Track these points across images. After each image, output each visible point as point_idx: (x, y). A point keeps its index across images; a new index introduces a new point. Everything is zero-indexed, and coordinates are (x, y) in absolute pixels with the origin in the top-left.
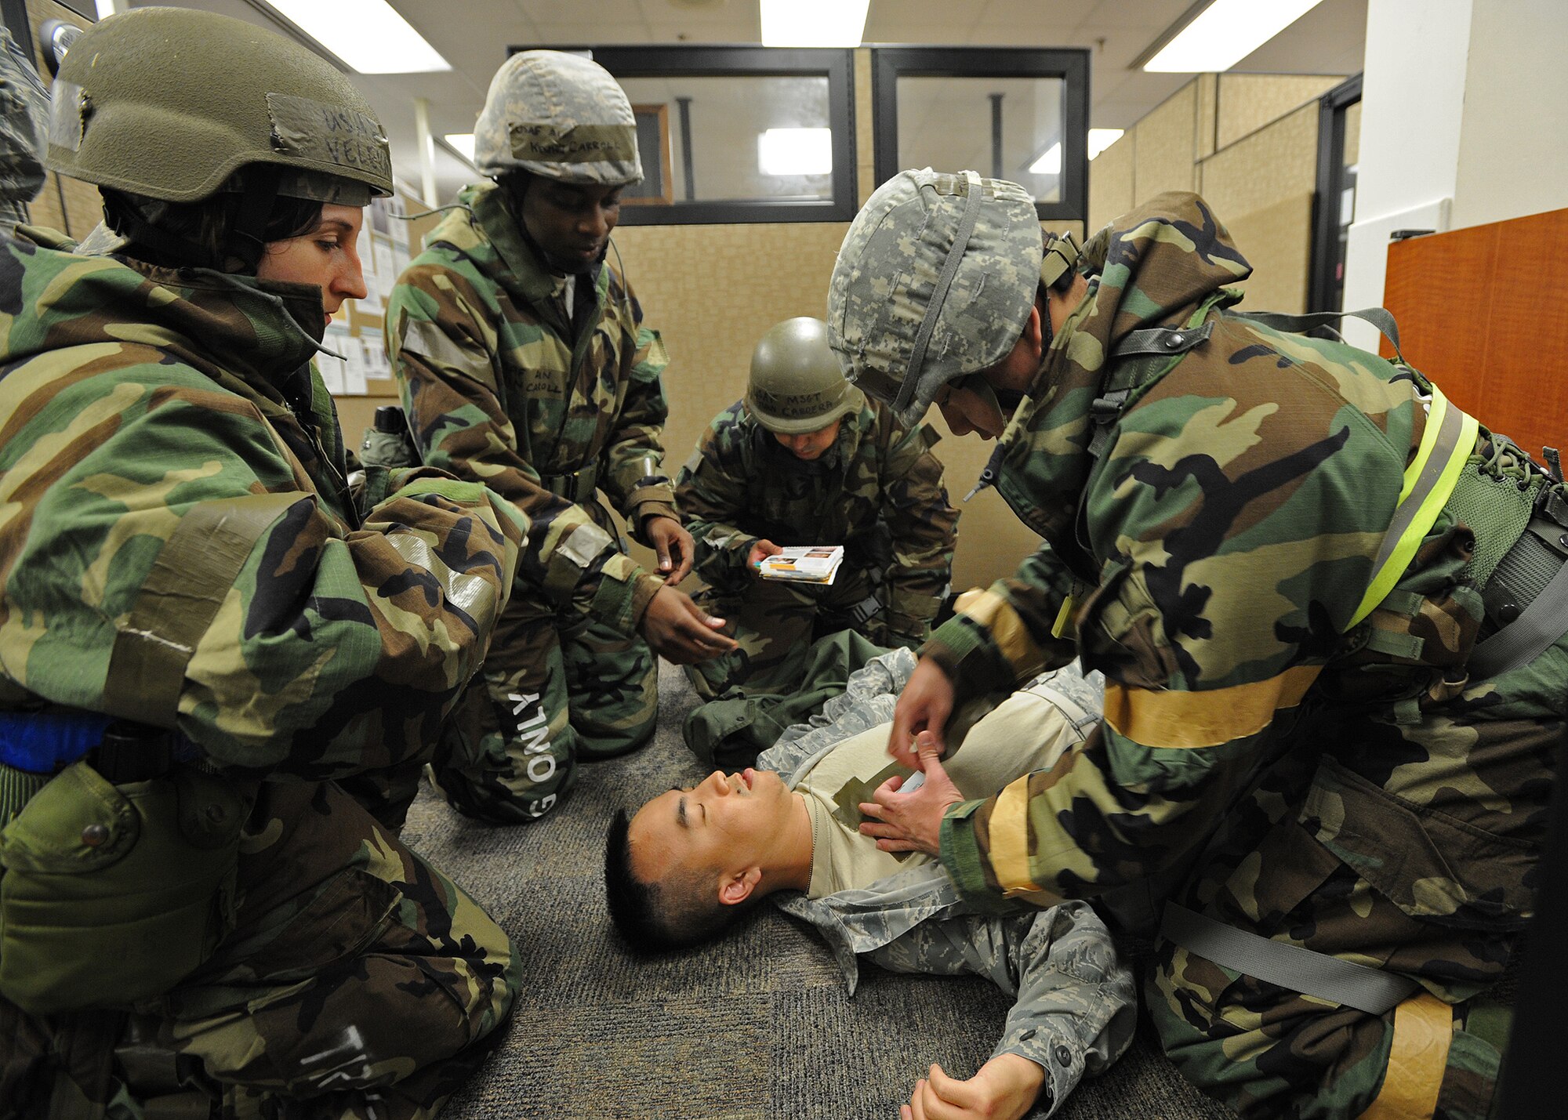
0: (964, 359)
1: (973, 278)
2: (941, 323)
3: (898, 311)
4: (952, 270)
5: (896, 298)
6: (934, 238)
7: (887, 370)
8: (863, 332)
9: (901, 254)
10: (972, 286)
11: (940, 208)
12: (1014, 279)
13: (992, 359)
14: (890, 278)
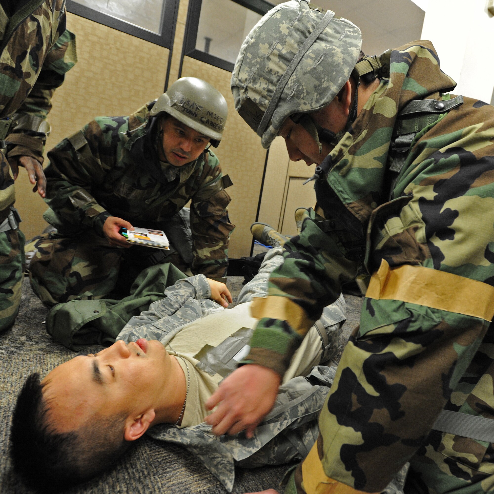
0: (302, 101)
1: (317, 53)
2: (294, 77)
3: (271, 65)
4: (307, 47)
5: (272, 57)
6: (301, 27)
7: (257, 102)
8: (249, 76)
9: (280, 32)
10: (316, 58)
11: (308, 13)
12: (340, 61)
13: (318, 105)
14: (270, 45)
